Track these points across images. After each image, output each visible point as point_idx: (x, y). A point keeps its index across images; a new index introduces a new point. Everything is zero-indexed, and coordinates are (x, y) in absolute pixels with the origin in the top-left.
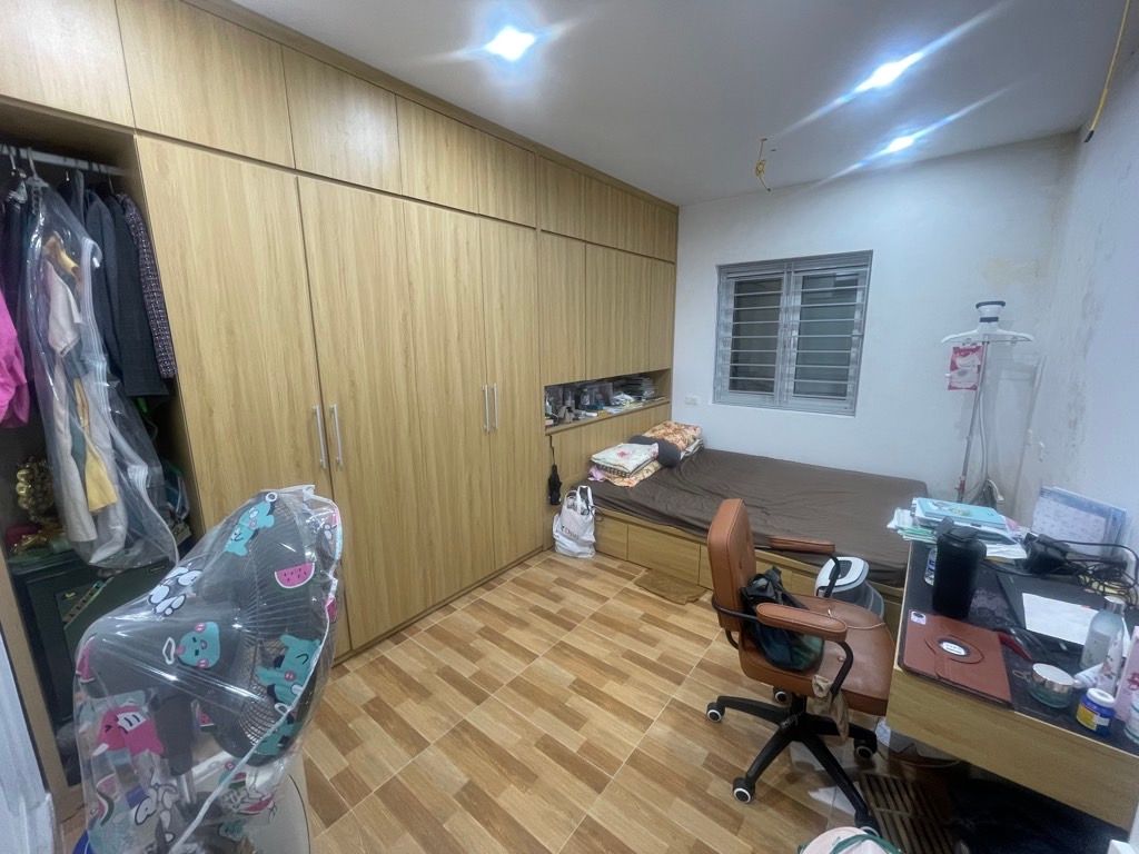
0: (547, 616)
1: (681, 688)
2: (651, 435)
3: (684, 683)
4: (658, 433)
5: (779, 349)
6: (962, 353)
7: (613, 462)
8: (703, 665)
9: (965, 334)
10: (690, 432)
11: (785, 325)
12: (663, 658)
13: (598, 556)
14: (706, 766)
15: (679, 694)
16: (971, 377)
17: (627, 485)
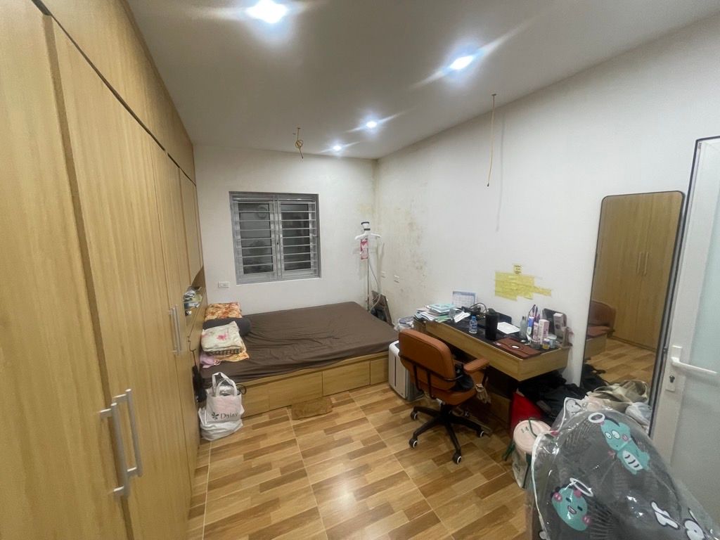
0: (277, 483)
1: (389, 447)
2: (214, 317)
3: (387, 444)
4: (219, 314)
5: (273, 245)
6: (363, 243)
7: (225, 345)
8: (379, 430)
9: (362, 235)
10: (236, 307)
11: (275, 231)
12: (364, 442)
13: (245, 421)
14: (438, 465)
15: (392, 450)
16: (366, 253)
17: (244, 358)
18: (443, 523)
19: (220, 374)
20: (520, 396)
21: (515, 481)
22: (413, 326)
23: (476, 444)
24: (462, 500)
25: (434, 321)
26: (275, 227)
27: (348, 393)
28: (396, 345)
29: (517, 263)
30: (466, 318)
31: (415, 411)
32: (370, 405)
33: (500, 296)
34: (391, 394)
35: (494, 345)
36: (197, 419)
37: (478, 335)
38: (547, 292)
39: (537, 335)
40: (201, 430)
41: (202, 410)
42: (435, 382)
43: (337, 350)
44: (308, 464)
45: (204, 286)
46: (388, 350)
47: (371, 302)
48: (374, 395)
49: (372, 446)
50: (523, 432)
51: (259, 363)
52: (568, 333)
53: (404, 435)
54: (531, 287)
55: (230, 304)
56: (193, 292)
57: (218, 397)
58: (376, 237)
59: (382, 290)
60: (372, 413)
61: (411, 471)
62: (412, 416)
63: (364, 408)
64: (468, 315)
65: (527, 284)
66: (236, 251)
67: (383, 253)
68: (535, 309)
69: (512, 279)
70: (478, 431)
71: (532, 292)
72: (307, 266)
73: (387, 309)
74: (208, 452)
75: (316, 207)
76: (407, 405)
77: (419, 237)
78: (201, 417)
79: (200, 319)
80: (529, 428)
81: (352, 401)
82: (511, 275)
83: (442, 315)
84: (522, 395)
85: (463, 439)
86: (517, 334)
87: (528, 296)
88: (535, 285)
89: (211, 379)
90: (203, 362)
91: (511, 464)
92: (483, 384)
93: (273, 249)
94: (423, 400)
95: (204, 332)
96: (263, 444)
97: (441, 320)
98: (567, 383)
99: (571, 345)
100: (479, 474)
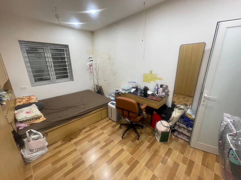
1: (115, 141)
2: (21, 104)
3: (114, 140)
4: (24, 102)
5: (49, 68)
6: (90, 66)
7: (30, 116)
8: (110, 135)
9: (89, 63)
10: (34, 97)
11: (49, 61)
12: (105, 142)
13: (49, 148)
14: (133, 142)
15: (116, 142)
16: (92, 70)
17: (43, 120)
18: (140, 162)
19: (31, 130)
20: (155, 114)
21: (157, 140)
22: (114, 96)
23: (142, 132)
24: (144, 152)
25: (125, 93)
26: (48, 59)
27: (94, 124)
28: (110, 103)
29: (151, 70)
30: (134, 91)
31: (121, 125)
32: (103, 127)
33: (145, 82)
34: (110, 121)
35: (148, 98)
36: (20, 155)
37: (141, 96)
38: (161, 79)
39: (159, 93)
40: (24, 159)
41: (23, 150)
42: (131, 114)
43: (87, 109)
44: (84, 157)
45: (11, 89)
46: (107, 105)
47: (96, 89)
48: (104, 123)
49: (108, 142)
50: (159, 125)
51: (51, 120)
52: (168, 91)
53: (118, 135)
54: (156, 78)
55: (30, 96)
56: (5, 93)
57: (32, 142)
58: (96, 64)
59: (99, 84)
60: (105, 129)
61: (125, 147)
62: (120, 128)
63: (102, 129)
64: (135, 89)
65: (154, 77)
66: (28, 71)
67: (99, 70)
68: (157, 85)
69: (149, 76)
70: (142, 127)
71: (156, 79)
72: (67, 77)
73: (103, 91)
74: (31, 168)
75: (68, 51)
76: (117, 124)
77: (113, 63)
78: (23, 154)
79: (12, 105)
80: (161, 123)
81: (96, 127)
82: (149, 74)
83: (127, 90)
84: (156, 113)
85: (139, 131)
86: (152, 94)
87: (155, 81)
88: (157, 77)
89: (26, 134)
90: (19, 126)
91: (155, 136)
92: (145, 112)
93: (49, 69)
94: (121, 121)
95: (16, 112)
96: (61, 155)
97: (127, 92)
98: (168, 107)
99: (169, 95)
100: (146, 141)
